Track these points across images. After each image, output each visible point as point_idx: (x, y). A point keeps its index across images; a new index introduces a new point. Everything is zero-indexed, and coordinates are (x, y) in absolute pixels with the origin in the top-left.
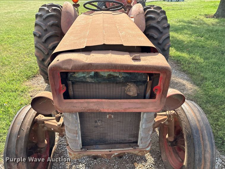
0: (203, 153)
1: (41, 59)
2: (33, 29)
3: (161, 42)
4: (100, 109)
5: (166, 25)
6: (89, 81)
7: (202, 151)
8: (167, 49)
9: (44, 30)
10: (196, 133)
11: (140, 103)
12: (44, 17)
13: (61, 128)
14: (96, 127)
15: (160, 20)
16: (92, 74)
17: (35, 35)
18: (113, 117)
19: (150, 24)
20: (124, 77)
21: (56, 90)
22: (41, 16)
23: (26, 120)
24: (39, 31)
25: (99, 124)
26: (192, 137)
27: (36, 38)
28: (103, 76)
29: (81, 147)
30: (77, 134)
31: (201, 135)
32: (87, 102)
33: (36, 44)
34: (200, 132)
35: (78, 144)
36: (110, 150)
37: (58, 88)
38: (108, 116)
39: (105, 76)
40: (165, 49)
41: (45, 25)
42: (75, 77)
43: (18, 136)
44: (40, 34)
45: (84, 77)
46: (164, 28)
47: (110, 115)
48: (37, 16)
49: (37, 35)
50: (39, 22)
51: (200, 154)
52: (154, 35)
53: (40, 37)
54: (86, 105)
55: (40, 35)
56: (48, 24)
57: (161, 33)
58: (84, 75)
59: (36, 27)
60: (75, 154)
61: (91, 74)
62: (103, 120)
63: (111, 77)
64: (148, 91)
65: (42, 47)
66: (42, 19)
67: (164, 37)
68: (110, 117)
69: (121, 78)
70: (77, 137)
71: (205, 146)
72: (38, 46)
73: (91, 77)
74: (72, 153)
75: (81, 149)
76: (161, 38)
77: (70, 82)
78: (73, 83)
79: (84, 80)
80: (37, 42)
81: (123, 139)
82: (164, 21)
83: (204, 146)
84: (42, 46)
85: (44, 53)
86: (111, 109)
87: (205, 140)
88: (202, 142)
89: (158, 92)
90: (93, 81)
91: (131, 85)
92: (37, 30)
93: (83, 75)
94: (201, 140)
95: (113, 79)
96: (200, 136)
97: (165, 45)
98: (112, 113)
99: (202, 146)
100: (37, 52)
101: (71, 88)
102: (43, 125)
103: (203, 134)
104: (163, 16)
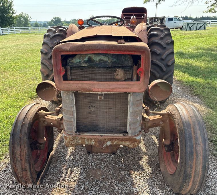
0: (194, 146)
1: (45, 75)
2: (41, 48)
3: (164, 57)
4: (92, 88)
5: (169, 41)
6: (84, 66)
7: (193, 144)
8: (170, 65)
9: (51, 47)
10: (188, 128)
11: (126, 85)
12: (51, 37)
13: (60, 122)
14: (89, 113)
15: (163, 36)
16: (86, 59)
17: (42, 52)
18: (103, 98)
19: (153, 40)
20: (112, 62)
21: (57, 70)
22: (48, 36)
23: (30, 112)
24: (46, 49)
25: (92, 110)
26: (183, 132)
27: (43, 55)
28: (95, 61)
29: (76, 131)
30: (73, 115)
31: (192, 129)
32: (81, 83)
33: (42, 61)
34: (192, 126)
35: (73, 126)
36: (101, 135)
37: (59, 69)
38: (99, 97)
39: (97, 61)
40: (169, 65)
41: (52, 43)
42: (72, 62)
43: (23, 123)
44: (47, 51)
45: (80, 62)
46: (168, 44)
48: (45, 36)
49: (44, 53)
50: (46, 41)
51: (192, 147)
52: (156, 51)
53: (46, 54)
54: (80, 85)
55: (46, 52)
56: (55, 42)
57: (164, 48)
58: (80, 60)
59: (43, 46)
60: (70, 138)
61: (85, 60)
62: (96, 106)
63: (102, 62)
64: (134, 76)
65: (47, 64)
66: (50, 38)
67: (167, 52)
68: (101, 98)
69: (110, 63)
70: (73, 119)
71: (197, 139)
72: (44, 62)
73: (86, 62)
74: (68, 136)
75: (76, 132)
76: (164, 53)
77: (69, 67)
78: (71, 69)
79: (80, 65)
80: (43, 59)
81: (114, 127)
82: (168, 37)
83: (195, 139)
84: (47, 62)
85: (49, 69)
86: (101, 89)
87: (196, 134)
88: (193, 135)
89: (142, 74)
90: (87, 66)
91: (119, 70)
92: (44, 48)
93: (79, 61)
94: (193, 133)
95: (103, 63)
96: (191, 130)
97: (169, 61)
98: (102, 95)
99: (194, 139)
100: (42, 68)
101: (69, 73)
103: (195, 128)
104: (167, 32)
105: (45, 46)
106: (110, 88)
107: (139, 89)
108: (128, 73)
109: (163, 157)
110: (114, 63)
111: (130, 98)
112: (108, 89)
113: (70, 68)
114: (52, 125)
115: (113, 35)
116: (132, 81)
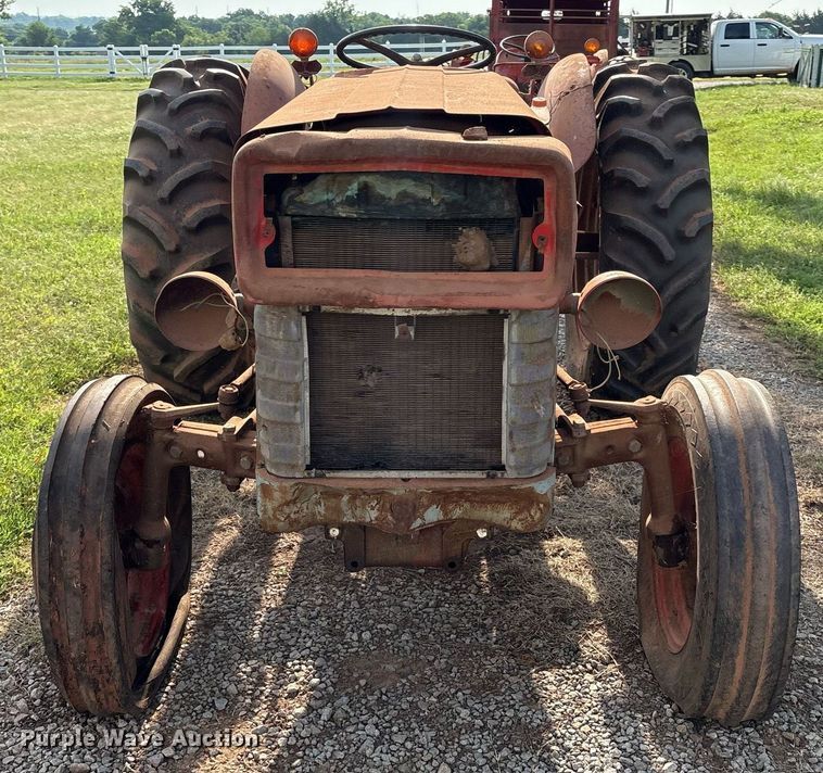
0: (748, 517)
1: (144, 272)
2: (123, 150)
3: (665, 201)
4: (373, 295)
5: (688, 135)
6: (344, 215)
7: (744, 511)
8: (693, 234)
9: (171, 151)
10: (726, 452)
11: (495, 283)
12: (174, 104)
14: (361, 394)
15: (661, 115)
16: (353, 190)
17: (130, 173)
18: (412, 333)
19: (621, 131)
20: (446, 204)
21: (248, 230)
22: (160, 100)
23: (114, 403)
24: (149, 156)
25: (371, 384)
26: (711, 466)
27: (134, 185)
28: (383, 198)
29: (308, 462)
30: (298, 399)
31: (742, 457)
32: (333, 278)
33: (131, 209)
34: (740, 447)
36: (405, 475)
38: (397, 329)
39: (390, 199)
40: (687, 234)
41: (177, 134)
42: (301, 202)
43: (90, 441)
44: (154, 168)
45: (329, 203)
46: (683, 147)
47: (405, 325)
48: (144, 102)
49: (140, 173)
50: (151, 122)
51: (738, 519)
52: (632, 175)
53: (150, 180)
54: (330, 284)
55: (151, 170)
56: (189, 130)
57: (668, 165)
58: (330, 196)
59: (137, 144)
60: (283, 490)
61: (349, 193)
62: (383, 368)
63: (408, 203)
64: (523, 257)
65: (154, 221)
66: (167, 111)
67: (680, 183)
68: (404, 333)
69: (439, 205)
70: (298, 413)
71: (756, 489)
72: (140, 216)
73: (350, 202)
74: (275, 485)
75: (308, 468)
76: (665, 185)
77: (288, 220)
78: (295, 227)
79: (328, 213)
80: (136, 201)
82: (683, 120)
83: (751, 491)
84: (156, 216)
85: (161, 246)
86: (404, 296)
87: (755, 470)
88: (744, 477)
89: (548, 247)
90: (355, 216)
91: (471, 233)
92: (138, 155)
93: (325, 197)
94: (743, 470)
95: (413, 208)
96: (738, 462)
97: (688, 217)
98: (407, 320)
99: (747, 491)
100: (130, 242)
101: (287, 240)
102: (167, 436)
103: (751, 452)
104: (678, 98)
105: (145, 146)
106: (438, 295)
107: (539, 298)
108: (501, 242)
109: (653, 600)
110: (450, 205)
111: (511, 333)
112: (430, 298)
113: (293, 222)
114: (200, 458)
115: (448, 110)
116: (515, 269)
